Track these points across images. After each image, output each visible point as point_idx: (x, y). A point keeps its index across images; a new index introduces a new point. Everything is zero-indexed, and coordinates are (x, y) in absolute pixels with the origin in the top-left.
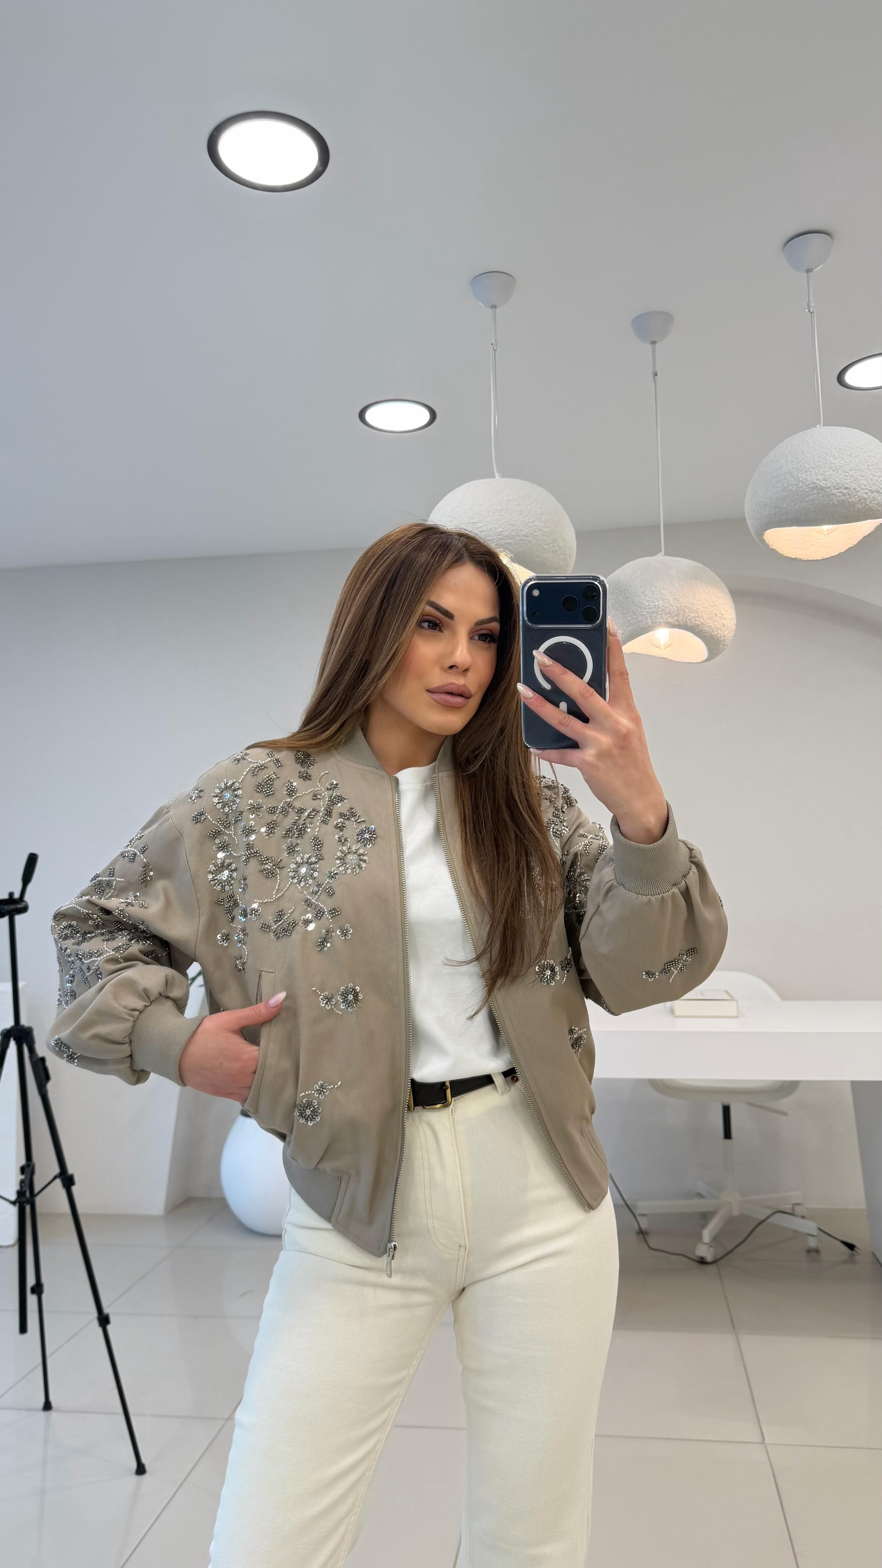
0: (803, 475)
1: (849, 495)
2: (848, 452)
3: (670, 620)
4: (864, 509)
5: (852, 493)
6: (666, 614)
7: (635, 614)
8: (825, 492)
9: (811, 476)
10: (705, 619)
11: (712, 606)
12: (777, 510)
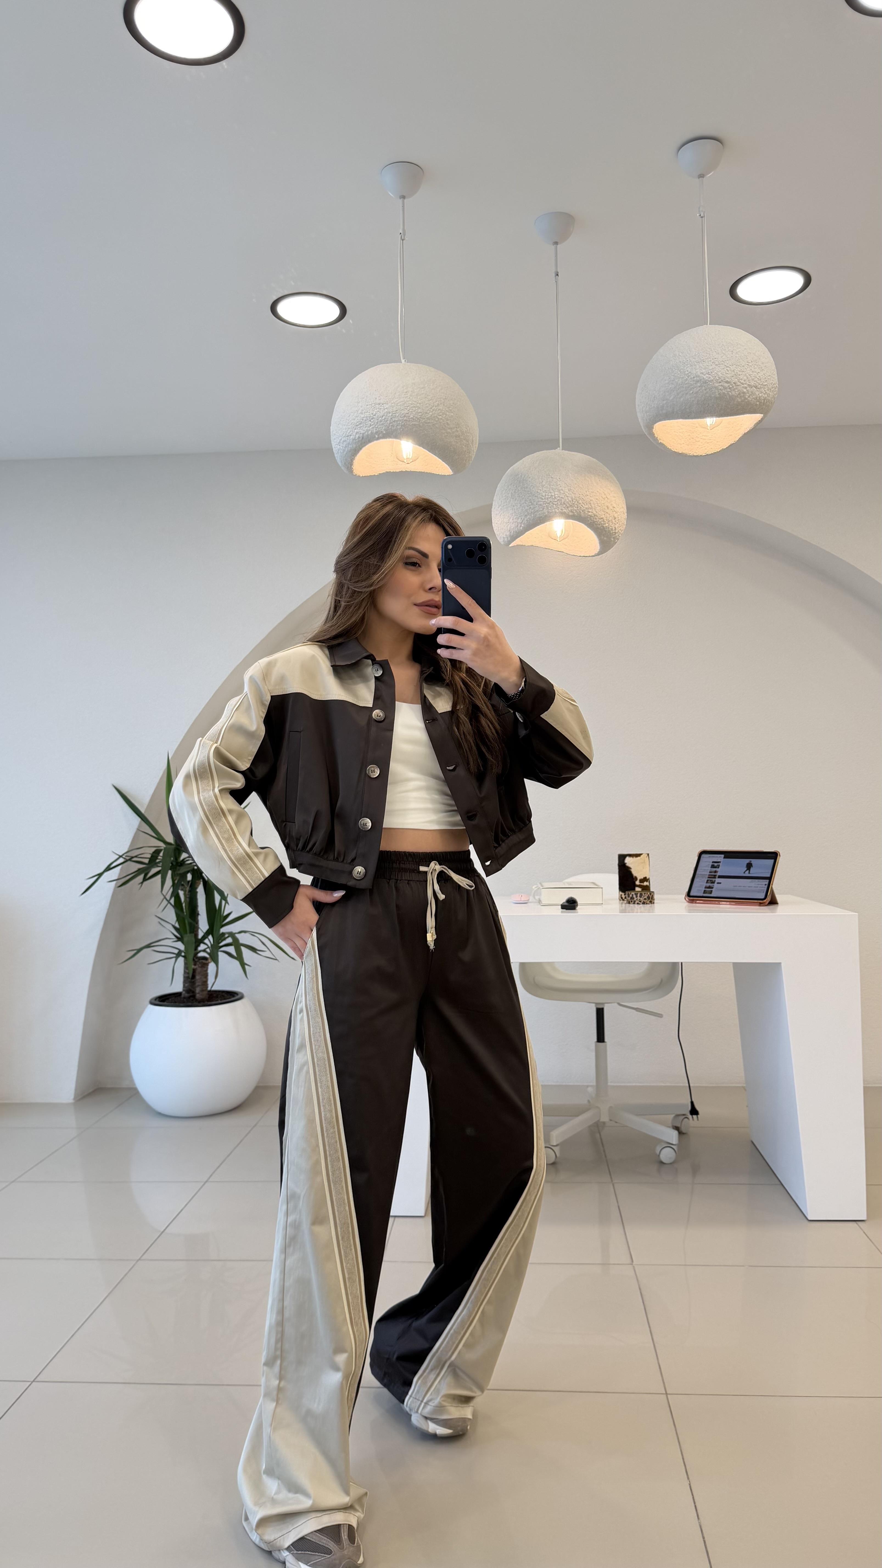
0: (688, 369)
1: (730, 388)
2: (730, 348)
3: (565, 510)
4: (743, 403)
5: (733, 387)
6: (561, 504)
7: (532, 504)
8: (708, 385)
9: (696, 369)
10: (597, 511)
11: (604, 499)
12: (665, 402)
